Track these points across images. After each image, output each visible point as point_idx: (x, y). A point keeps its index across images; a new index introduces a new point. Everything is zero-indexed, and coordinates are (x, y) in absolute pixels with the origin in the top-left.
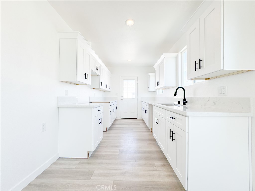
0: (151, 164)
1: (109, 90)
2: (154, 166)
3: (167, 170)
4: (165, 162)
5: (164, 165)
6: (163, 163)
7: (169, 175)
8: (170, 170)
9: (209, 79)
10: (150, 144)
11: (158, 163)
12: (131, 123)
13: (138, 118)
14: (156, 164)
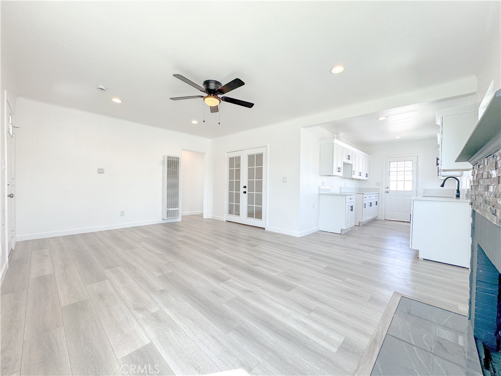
1: (366, 178)
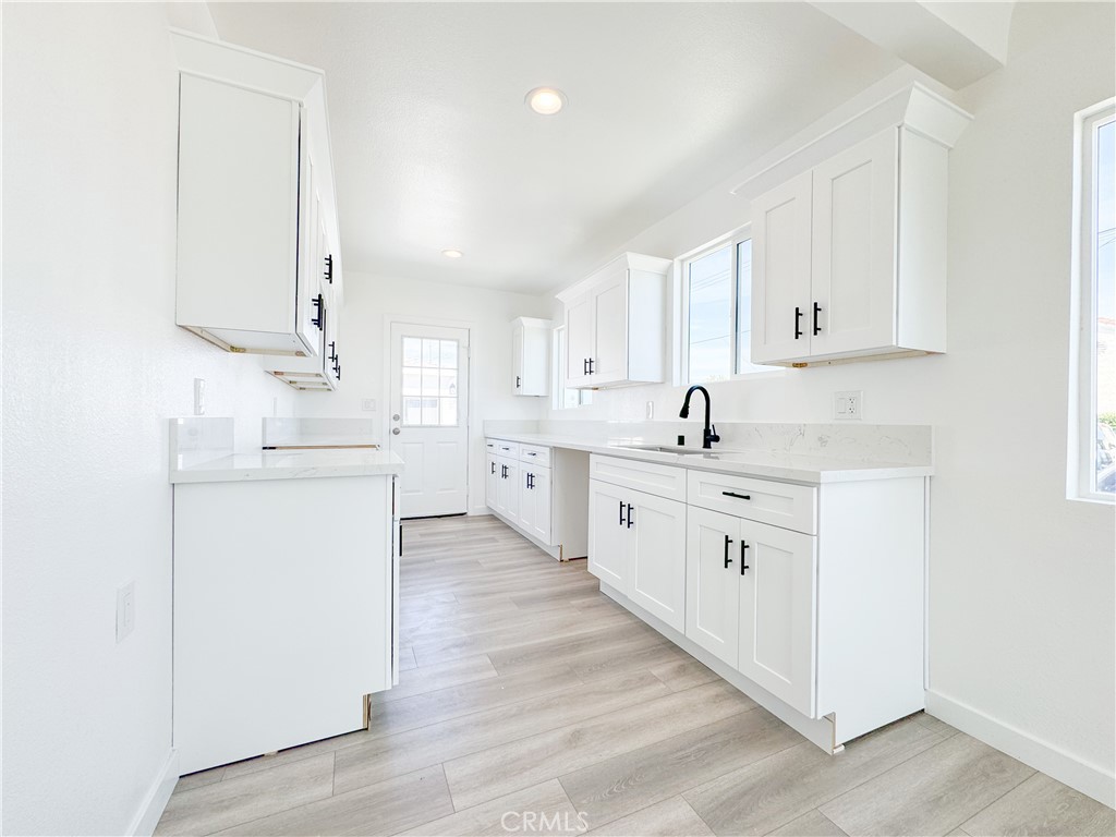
0: (642, 679)
2: (656, 680)
3: (700, 682)
4: (677, 657)
5: (681, 670)
6: (675, 664)
7: (717, 696)
8: (708, 680)
9: (801, 365)
10: (589, 607)
11: (663, 668)
12: (454, 536)
13: (469, 514)
14: (655, 672)
